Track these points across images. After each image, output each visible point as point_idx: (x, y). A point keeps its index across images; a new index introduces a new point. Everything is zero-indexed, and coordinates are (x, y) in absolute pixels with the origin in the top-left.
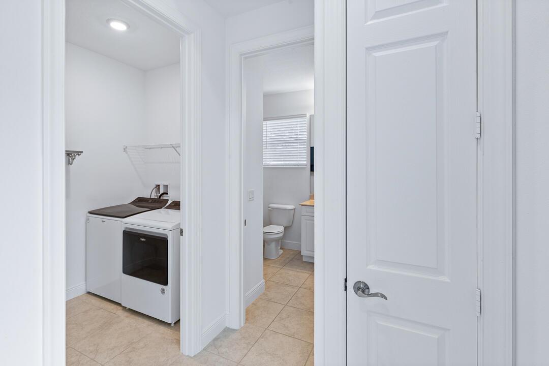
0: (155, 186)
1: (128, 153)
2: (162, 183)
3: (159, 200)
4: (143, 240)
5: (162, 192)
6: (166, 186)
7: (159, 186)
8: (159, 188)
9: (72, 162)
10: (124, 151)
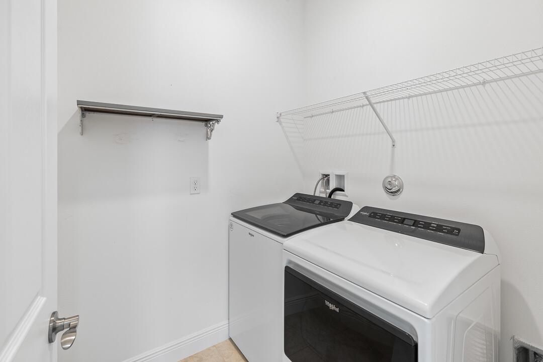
0: (321, 177)
1: (283, 124)
2: (333, 172)
3: (330, 201)
4: (332, 307)
5: (333, 186)
6: (340, 178)
7: (327, 176)
8: (328, 180)
9: (211, 134)
10: (278, 121)
